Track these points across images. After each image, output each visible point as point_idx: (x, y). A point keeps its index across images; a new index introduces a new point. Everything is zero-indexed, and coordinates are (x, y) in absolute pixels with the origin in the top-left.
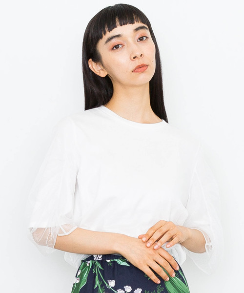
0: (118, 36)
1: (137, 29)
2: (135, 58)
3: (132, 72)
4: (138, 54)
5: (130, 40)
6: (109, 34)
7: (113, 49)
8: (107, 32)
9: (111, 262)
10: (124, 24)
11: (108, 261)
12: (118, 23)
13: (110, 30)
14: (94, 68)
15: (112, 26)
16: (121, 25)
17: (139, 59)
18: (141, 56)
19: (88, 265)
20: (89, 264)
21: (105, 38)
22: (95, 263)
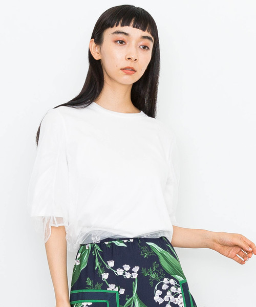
0: (126, 34)
1: (144, 37)
2: (129, 59)
3: (121, 69)
4: (133, 57)
5: (133, 43)
6: (119, 28)
7: (116, 41)
8: (119, 26)
9: (109, 244)
10: (136, 28)
11: (107, 243)
12: (132, 23)
13: (122, 25)
14: (92, 48)
15: (126, 23)
16: (134, 27)
17: (132, 61)
18: (135, 60)
19: (87, 248)
20: (89, 247)
21: (115, 29)
22: (94, 245)
